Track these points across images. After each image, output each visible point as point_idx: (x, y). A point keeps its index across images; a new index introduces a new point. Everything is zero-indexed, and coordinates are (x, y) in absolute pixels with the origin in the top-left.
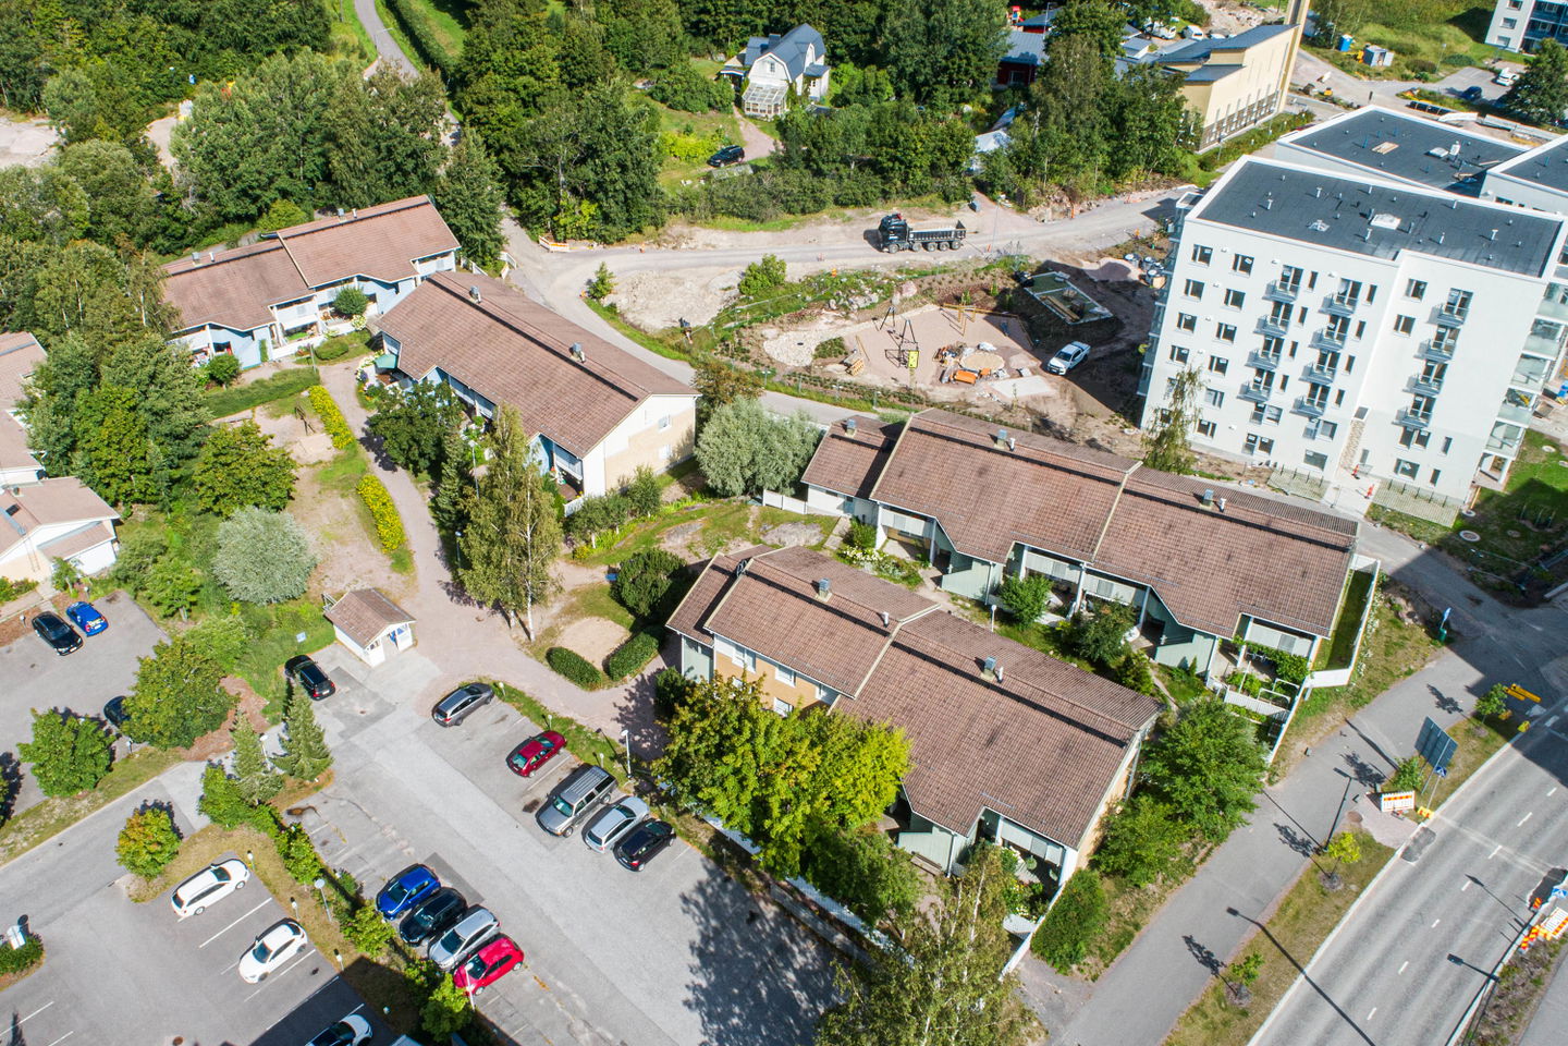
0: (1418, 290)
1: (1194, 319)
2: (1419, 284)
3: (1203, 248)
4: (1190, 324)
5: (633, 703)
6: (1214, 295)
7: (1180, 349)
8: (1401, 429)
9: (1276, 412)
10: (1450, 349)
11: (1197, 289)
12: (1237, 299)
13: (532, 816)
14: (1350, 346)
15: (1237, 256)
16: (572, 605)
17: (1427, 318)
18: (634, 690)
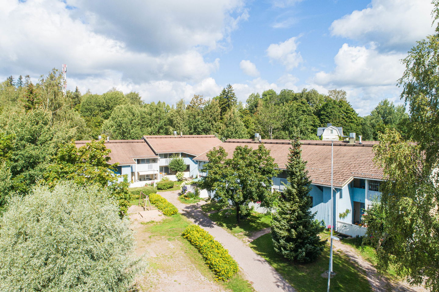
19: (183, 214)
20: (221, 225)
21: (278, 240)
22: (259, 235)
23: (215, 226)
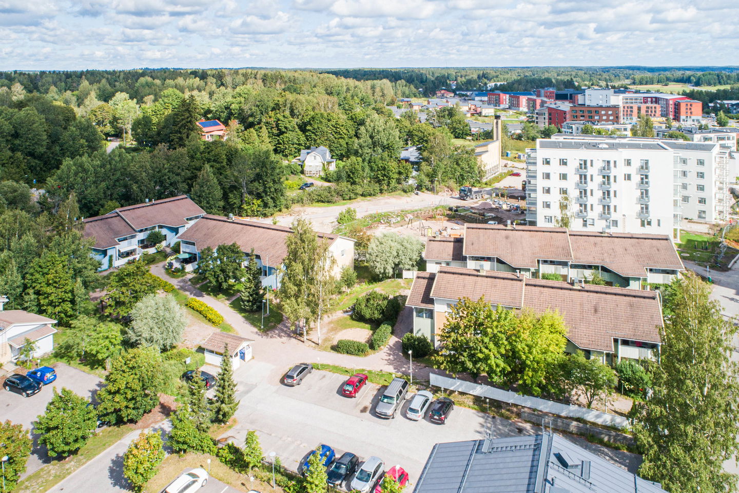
0: (628, 163)
1: (549, 188)
2: (628, 160)
3: (546, 159)
4: (548, 191)
5: (391, 356)
6: (555, 177)
7: (546, 202)
8: (640, 220)
9: (591, 221)
10: (647, 183)
11: (547, 176)
12: (564, 177)
13: (367, 414)
14: (613, 187)
15: (560, 160)
16: (332, 328)
17: (635, 173)
18: (389, 352)
19: (179, 289)
20: (209, 294)
21: (243, 302)
22: (234, 298)
23: (205, 295)
